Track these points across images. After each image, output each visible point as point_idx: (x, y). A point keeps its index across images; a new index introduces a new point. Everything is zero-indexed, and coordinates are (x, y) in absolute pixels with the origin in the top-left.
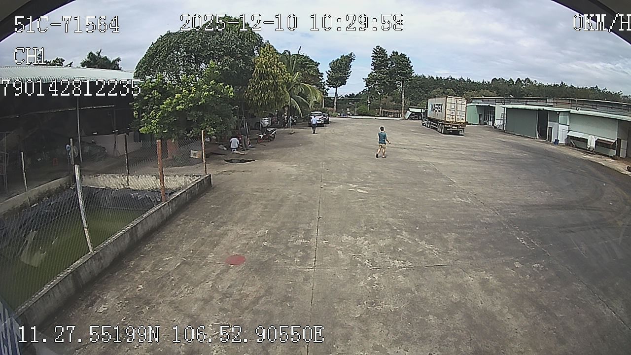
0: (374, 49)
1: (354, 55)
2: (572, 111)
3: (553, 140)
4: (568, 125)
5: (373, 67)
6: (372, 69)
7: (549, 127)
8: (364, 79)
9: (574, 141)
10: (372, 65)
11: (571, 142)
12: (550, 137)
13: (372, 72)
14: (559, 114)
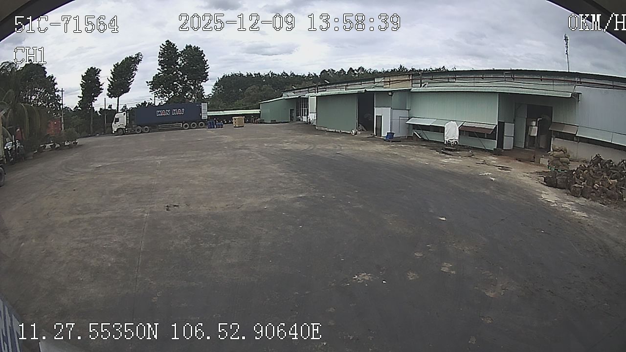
0: (163, 45)
1: (141, 55)
2: (413, 90)
3: (384, 134)
4: (409, 110)
5: (160, 67)
6: (158, 69)
7: (377, 116)
8: (147, 82)
9: (421, 131)
10: (159, 65)
11: (414, 133)
12: (379, 130)
13: (159, 74)
14: (392, 95)
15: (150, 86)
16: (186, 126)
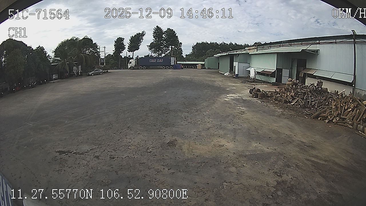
0: (155, 28)
1: (145, 32)
4: (249, 63)
7: (234, 66)
10: (154, 38)
12: (235, 72)
13: (154, 42)
14: (238, 56)
15: (149, 48)
16: (164, 68)
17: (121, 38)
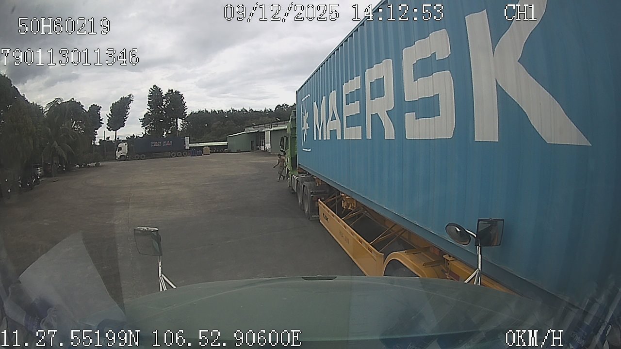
0: (151, 88)
1: (133, 96)
5: (149, 107)
6: (147, 109)
8: (140, 119)
16: (173, 155)
17: (96, 105)
